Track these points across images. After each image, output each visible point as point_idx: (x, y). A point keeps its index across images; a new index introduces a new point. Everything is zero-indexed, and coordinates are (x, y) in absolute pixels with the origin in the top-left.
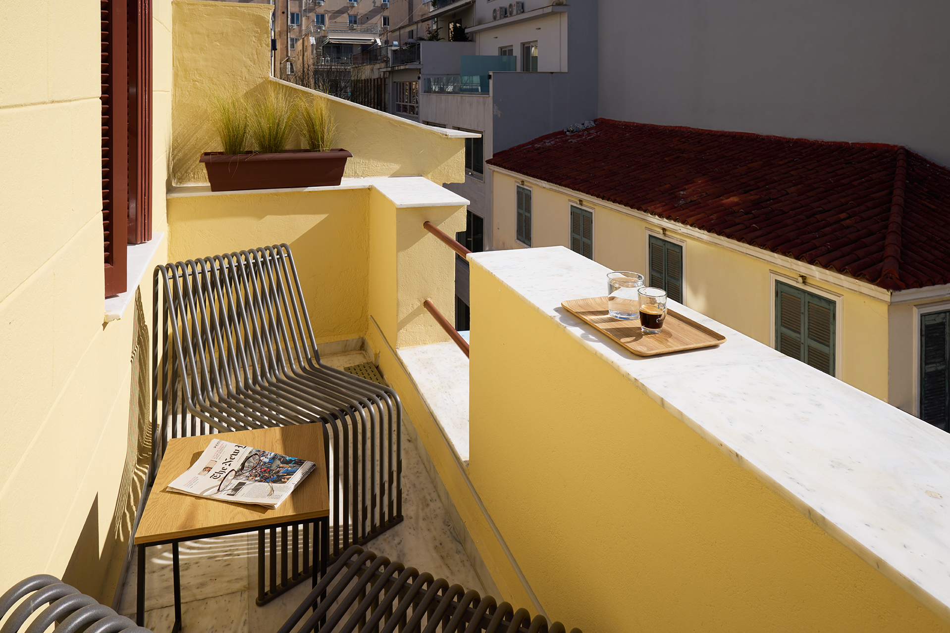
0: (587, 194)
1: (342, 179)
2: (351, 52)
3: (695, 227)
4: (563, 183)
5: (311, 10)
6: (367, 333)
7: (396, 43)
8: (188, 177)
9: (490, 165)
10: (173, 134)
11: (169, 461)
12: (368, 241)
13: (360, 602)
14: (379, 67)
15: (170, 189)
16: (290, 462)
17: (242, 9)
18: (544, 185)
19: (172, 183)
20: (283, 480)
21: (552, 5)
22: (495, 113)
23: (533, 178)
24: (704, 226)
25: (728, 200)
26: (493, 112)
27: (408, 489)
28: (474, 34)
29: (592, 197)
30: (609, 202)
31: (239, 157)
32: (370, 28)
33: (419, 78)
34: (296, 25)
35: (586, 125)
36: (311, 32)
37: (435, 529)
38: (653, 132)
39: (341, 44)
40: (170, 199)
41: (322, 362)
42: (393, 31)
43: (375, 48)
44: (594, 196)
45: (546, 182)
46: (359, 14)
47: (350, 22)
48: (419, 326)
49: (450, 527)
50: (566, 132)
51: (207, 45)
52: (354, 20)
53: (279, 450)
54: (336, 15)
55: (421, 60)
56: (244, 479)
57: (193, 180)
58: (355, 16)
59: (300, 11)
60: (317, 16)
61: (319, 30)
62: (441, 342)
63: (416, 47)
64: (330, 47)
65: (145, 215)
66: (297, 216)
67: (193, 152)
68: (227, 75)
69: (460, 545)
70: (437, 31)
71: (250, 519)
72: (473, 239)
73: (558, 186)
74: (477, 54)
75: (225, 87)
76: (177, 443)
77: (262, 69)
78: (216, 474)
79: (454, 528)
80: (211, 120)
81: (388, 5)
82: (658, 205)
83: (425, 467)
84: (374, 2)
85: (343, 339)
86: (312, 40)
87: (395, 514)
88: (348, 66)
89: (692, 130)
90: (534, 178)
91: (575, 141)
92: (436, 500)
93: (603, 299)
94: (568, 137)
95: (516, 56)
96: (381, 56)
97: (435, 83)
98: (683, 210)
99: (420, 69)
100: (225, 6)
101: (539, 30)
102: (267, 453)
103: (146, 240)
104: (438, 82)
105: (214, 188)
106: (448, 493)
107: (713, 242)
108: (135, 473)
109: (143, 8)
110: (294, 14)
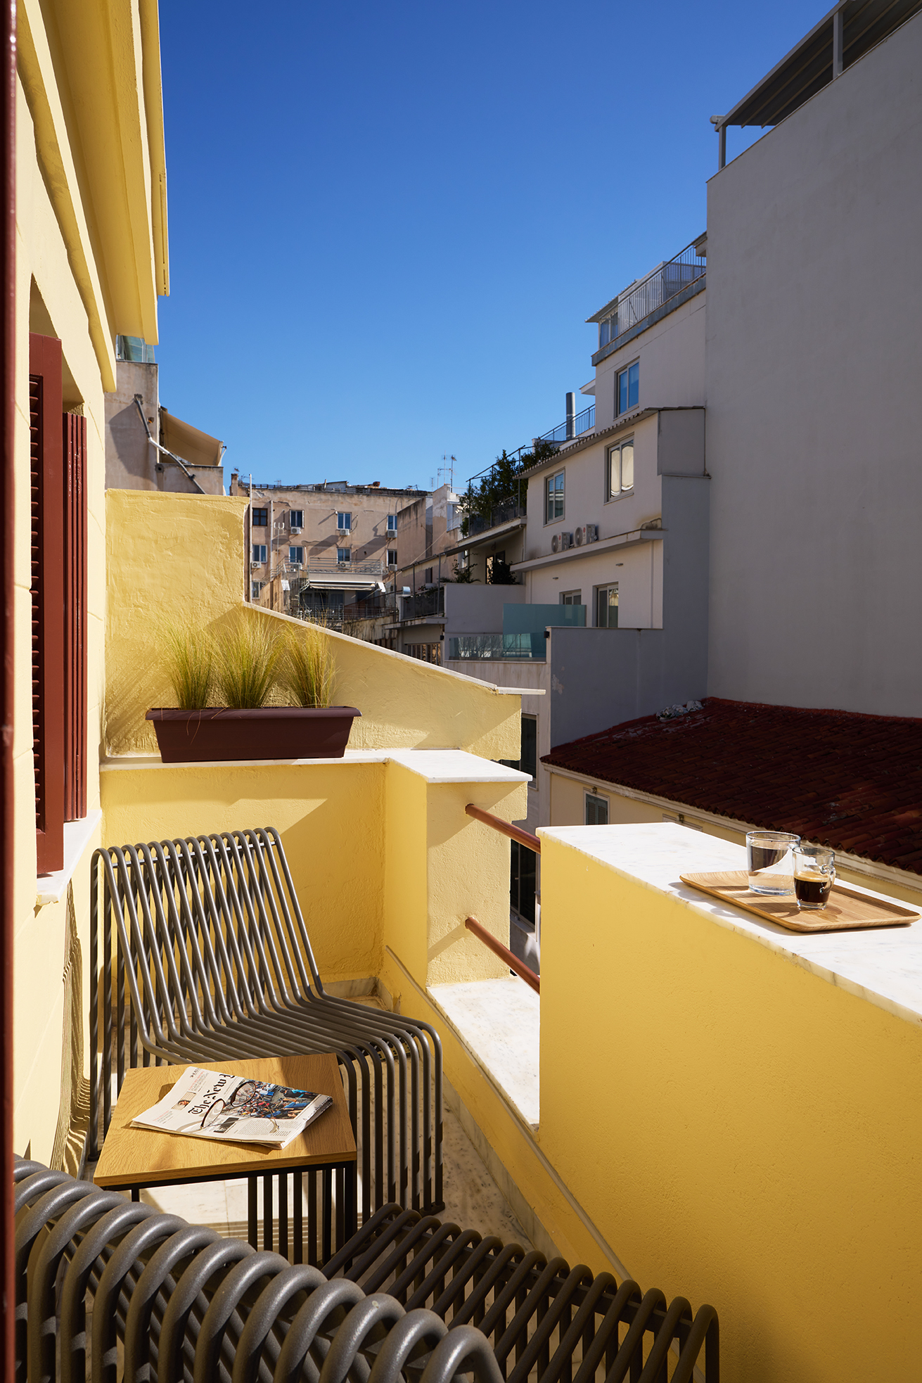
0: (691, 805)
1: (345, 751)
2: (342, 601)
3: (853, 853)
4: (656, 790)
5: (283, 541)
6: (381, 971)
7: (407, 589)
8: (127, 744)
9: (546, 764)
10: (106, 682)
11: (129, 1093)
12: (383, 839)
13: (398, 1275)
14: (382, 623)
15: (103, 760)
16: (298, 1094)
17: (204, 504)
18: (627, 793)
19: (105, 752)
20: (289, 1115)
21: (641, 529)
22: (554, 688)
23: (611, 783)
24: (867, 852)
25: (902, 816)
26: (552, 686)
27: (450, 1170)
28: (524, 573)
29: (699, 810)
30: (723, 817)
31: (201, 714)
32: (369, 566)
33: (442, 638)
34: (260, 563)
35: (689, 707)
36: (283, 572)
37: (491, 1220)
38: (789, 717)
39: (328, 590)
40: (104, 772)
41: (325, 992)
42: (404, 570)
43: (376, 595)
44: (702, 808)
45: (629, 789)
46: (352, 547)
47: (340, 558)
48: (459, 954)
49: (511, 1218)
50: (659, 717)
51: (154, 555)
52: (345, 555)
53: (279, 1081)
54: (319, 548)
55: (445, 612)
56: (236, 1114)
57: (134, 748)
58: (348, 550)
59: (267, 543)
60: (292, 550)
61: (295, 570)
62: (490, 979)
63: (438, 592)
64: (311, 595)
65: (77, 781)
66: (282, 801)
67: (134, 709)
68: (182, 598)
69: (527, 1241)
70: (469, 569)
71: (247, 1160)
72: (521, 878)
73: (648, 794)
74: (528, 602)
75: (179, 616)
76: (138, 1074)
77: (231, 590)
78: (196, 1109)
79: (517, 1220)
80: (161, 663)
81: (396, 534)
82: (797, 822)
83: (473, 1143)
84: (375, 529)
85: (346, 980)
86: (285, 585)
87: (433, 1200)
88: (338, 622)
89: (849, 716)
90: (613, 782)
91: (673, 729)
92: (489, 1185)
93: (738, 874)
94: (662, 725)
95: (586, 606)
96: (385, 607)
97: (464, 647)
98: (835, 828)
99: (444, 625)
100: (180, 499)
101: (621, 567)
102: (264, 1084)
103: (79, 817)
104: (469, 644)
105: (166, 758)
106: (508, 1173)
107: (880, 876)
108: (69, 1140)
109: (75, 486)
110: (258, 546)
